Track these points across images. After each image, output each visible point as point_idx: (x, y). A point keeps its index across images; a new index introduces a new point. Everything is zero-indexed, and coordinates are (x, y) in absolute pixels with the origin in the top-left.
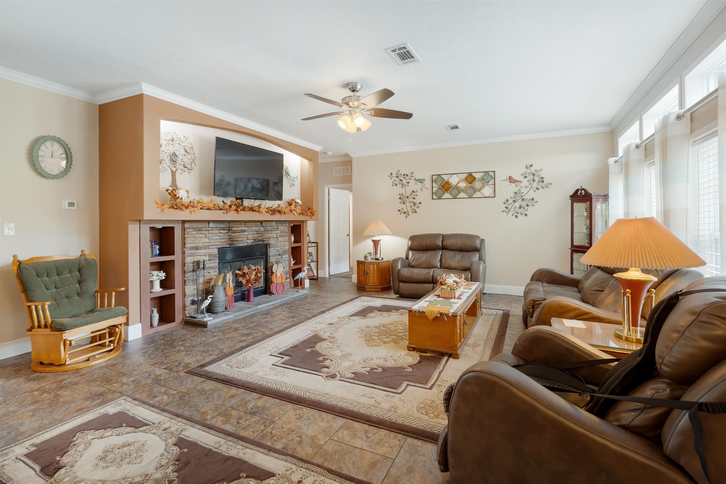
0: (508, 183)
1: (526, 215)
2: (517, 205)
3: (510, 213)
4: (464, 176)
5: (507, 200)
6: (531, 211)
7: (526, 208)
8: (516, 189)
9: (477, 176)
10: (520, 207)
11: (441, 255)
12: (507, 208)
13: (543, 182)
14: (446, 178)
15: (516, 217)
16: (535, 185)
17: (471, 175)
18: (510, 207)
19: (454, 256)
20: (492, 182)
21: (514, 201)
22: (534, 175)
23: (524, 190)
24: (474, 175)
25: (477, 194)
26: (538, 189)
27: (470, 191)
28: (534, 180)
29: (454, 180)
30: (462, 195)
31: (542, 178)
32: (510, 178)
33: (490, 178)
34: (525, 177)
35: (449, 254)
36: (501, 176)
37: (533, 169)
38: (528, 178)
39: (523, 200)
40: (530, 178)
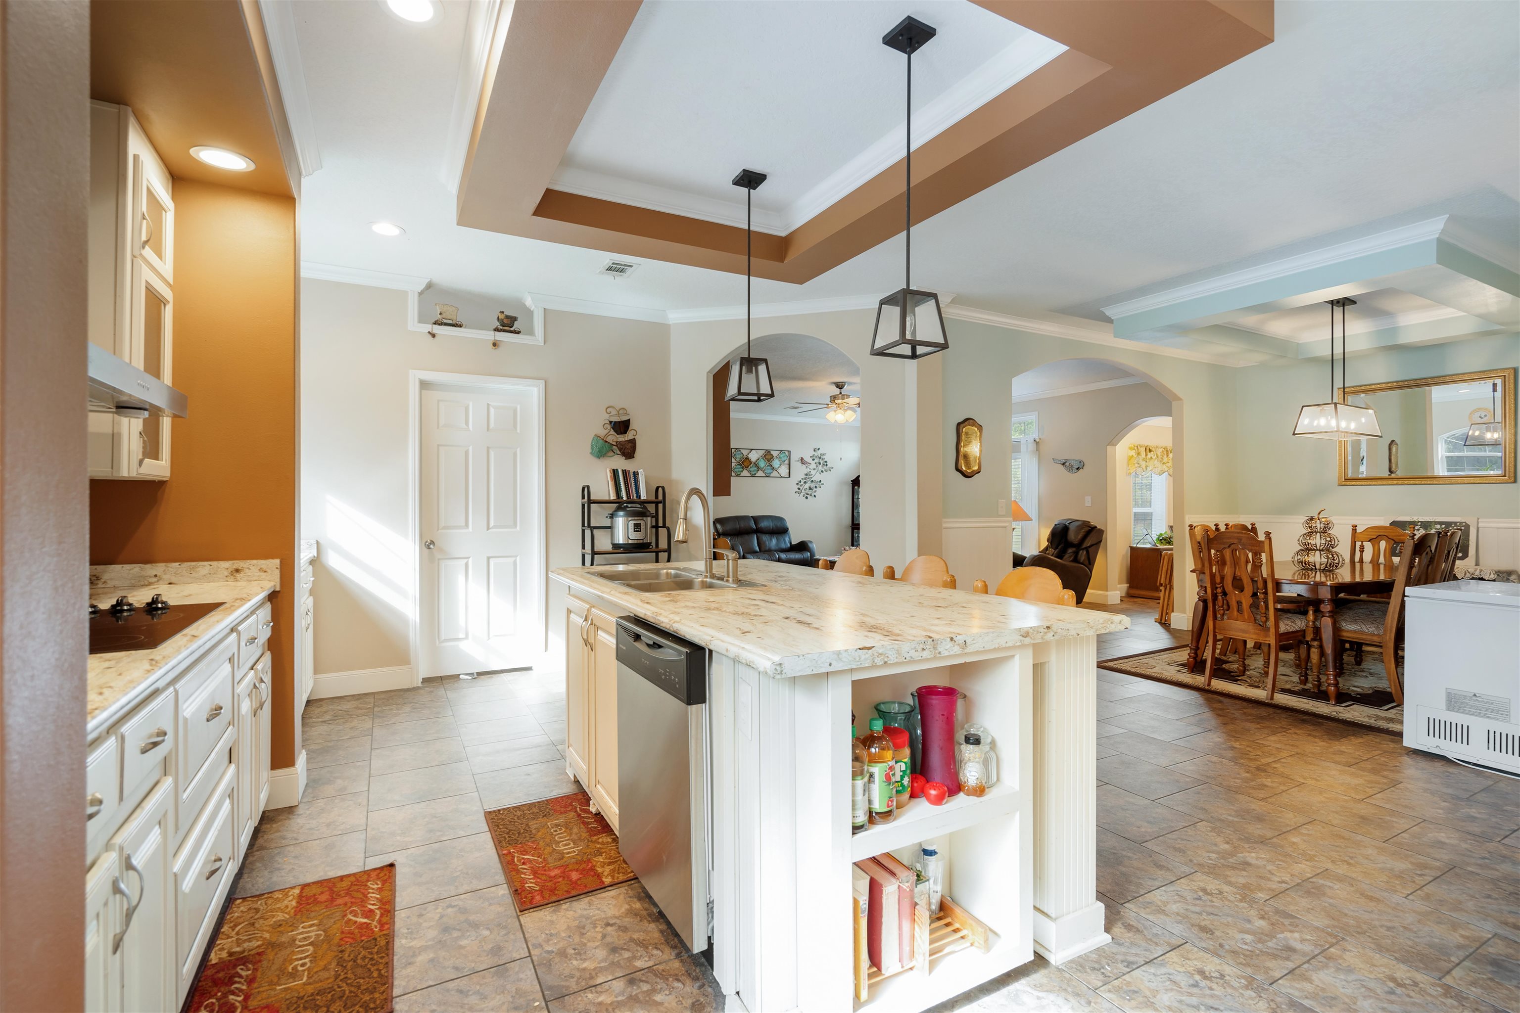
0: (799, 464)
1: (815, 496)
2: (807, 486)
3: (802, 494)
4: (761, 453)
5: (800, 482)
6: (819, 492)
7: (815, 489)
8: (806, 471)
9: (775, 454)
10: (810, 489)
11: (758, 539)
12: (799, 489)
13: (827, 465)
14: (745, 452)
15: (807, 498)
16: (820, 467)
17: (770, 452)
18: (801, 488)
19: (771, 540)
20: (787, 462)
21: (805, 483)
22: (820, 458)
23: (813, 472)
24: (772, 452)
25: (775, 474)
26: (822, 472)
27: (768, 470)
28: (820, 463)
29: (753, 457)
30: (760, 473)
31: (826, 462)
32: (802, 459)
33: (786, 457)
34: (813, 460)
35: (765, 538)
36: (795, 457)
37: (819, 452)
38: (815, 461)
39: (812, 481)
40: (817, 460)
